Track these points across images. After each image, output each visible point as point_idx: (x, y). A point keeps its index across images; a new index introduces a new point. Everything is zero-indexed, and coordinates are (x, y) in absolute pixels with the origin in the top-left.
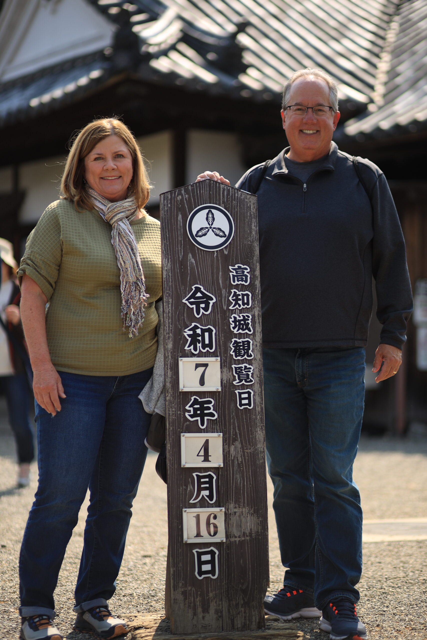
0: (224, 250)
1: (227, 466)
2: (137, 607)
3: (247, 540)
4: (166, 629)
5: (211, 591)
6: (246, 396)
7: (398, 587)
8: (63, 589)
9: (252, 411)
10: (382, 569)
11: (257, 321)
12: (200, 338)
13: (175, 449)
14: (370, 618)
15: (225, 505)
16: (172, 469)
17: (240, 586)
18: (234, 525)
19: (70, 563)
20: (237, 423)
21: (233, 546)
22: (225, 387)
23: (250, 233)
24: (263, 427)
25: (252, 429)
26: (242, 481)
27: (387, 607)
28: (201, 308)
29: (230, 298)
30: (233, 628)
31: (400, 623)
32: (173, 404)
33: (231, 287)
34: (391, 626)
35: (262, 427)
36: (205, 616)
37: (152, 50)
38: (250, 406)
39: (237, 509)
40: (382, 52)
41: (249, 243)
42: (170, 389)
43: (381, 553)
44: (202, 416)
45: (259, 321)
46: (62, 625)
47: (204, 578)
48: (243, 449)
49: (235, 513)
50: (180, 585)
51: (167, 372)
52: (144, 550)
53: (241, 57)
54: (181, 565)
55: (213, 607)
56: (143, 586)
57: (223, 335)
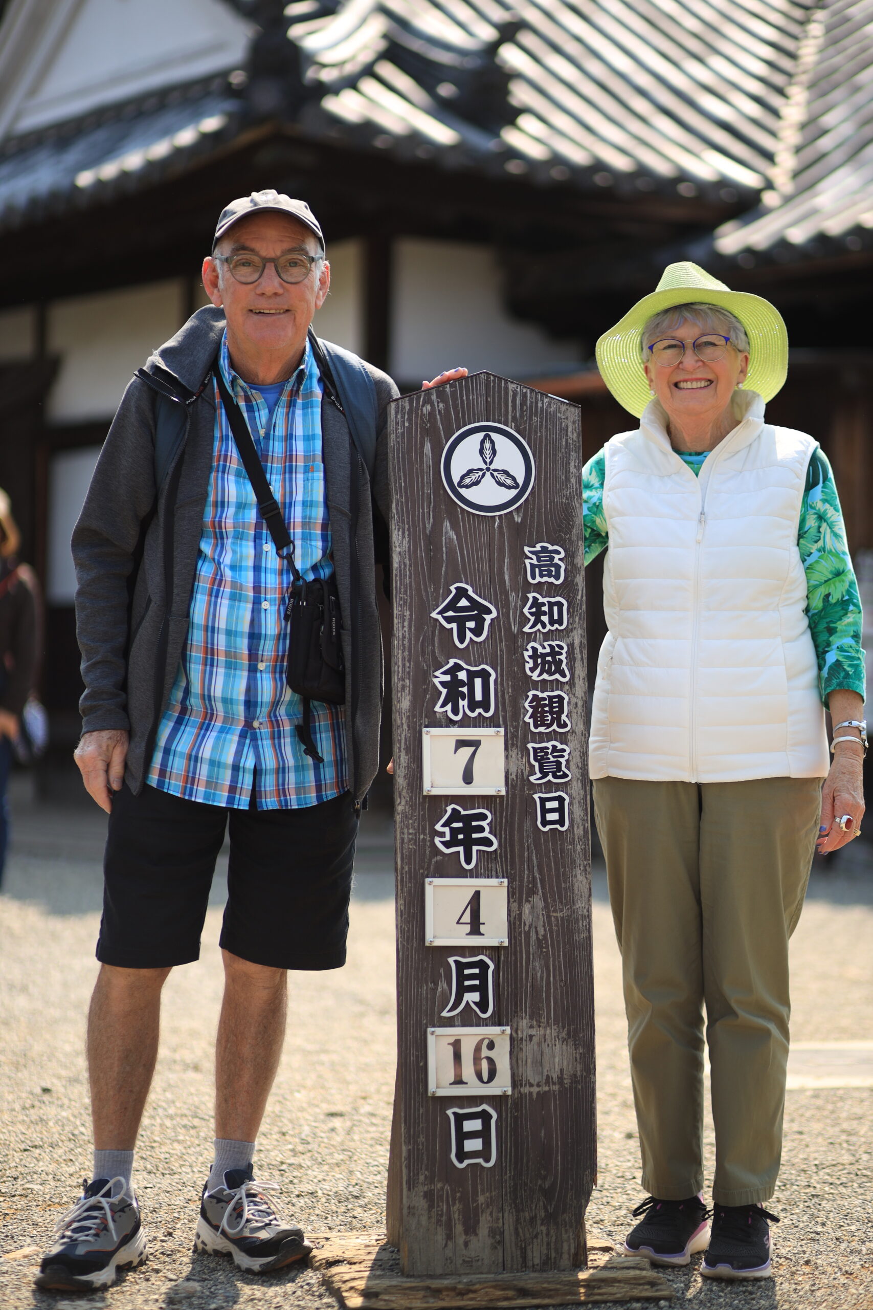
0: (514, 514)
1: (515, 943)
2: (326, 1218)
3: (554, 1091)
4: (391, 1266)
5: (482, 1190)
6: (555, 804)
7: (841, 1184)
8: (176, 1181)
9: (567, 835)
10: (807, 1146)
11: (578, 656)
12: (465, 690)
13: (414, 910)
14: (790, 1247)
15: (511, 1021)
16: (408, 948)
17: (540, 1182)
18: (529, 1061)
19: (185, 1126)
20: (537, 859)
21: (526, 1104)
22: (514, 787)
23: (566, 482)
24: (587, 867)
25: (565, 871)
26: (545, 975)
27: (823, 1224)
28: (467, 630)
29: (526, 610)
30: (524, 1264)
31: (851, 1258)
32: (411, 819)
33: (528, 587)
34: (834, 1264)
35: (585, 867)
36: (470, 1241)
37: (327, 76)
38: (562, 826)
39: (535, 1029)
40: (790, 84)
41: (564, 500)
42: (405, 791)
43: (800, 1112)
44: (468, 844)
45: (582, 656)
46: (180, 1254)
47: (468, 1165)
48: (548, 911)
49: (531, 1037)
50: (422, 1178)
51: (400, 756)
52: (328, 1102)
53: (506, 92)
54: (424, 1140)
55: (485, 1223)
56: (333, 1176)
57: (510, 683)
